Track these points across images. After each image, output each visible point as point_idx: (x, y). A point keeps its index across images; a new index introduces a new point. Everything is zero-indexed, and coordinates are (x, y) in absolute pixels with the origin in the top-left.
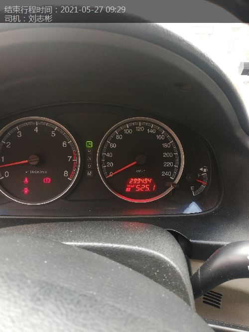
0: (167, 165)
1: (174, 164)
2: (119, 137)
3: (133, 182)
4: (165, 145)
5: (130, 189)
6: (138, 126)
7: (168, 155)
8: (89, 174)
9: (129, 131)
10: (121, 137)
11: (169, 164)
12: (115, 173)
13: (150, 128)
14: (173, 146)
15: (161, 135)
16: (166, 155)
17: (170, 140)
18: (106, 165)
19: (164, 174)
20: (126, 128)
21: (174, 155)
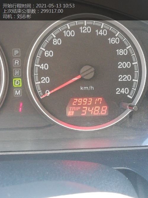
0: (123, 78)
1: (133, 78)
2: (57, 42)
3: (78, 103)
4: (121, 52)
5: (73, 112)
6: (83, 25)
7: (124, 66)
8: (18, 93)
9: (70, 33)
10: (59, 42)
11: (127, 78)
12: (53, 91)
13: (99, 28)
14: (131, 53)
15: (115, 37)
16: (121, 65)
17: (127, 44)
18: (40, 80)
19: (119, 91)
20: (67, 29)
21: (132, 66)
